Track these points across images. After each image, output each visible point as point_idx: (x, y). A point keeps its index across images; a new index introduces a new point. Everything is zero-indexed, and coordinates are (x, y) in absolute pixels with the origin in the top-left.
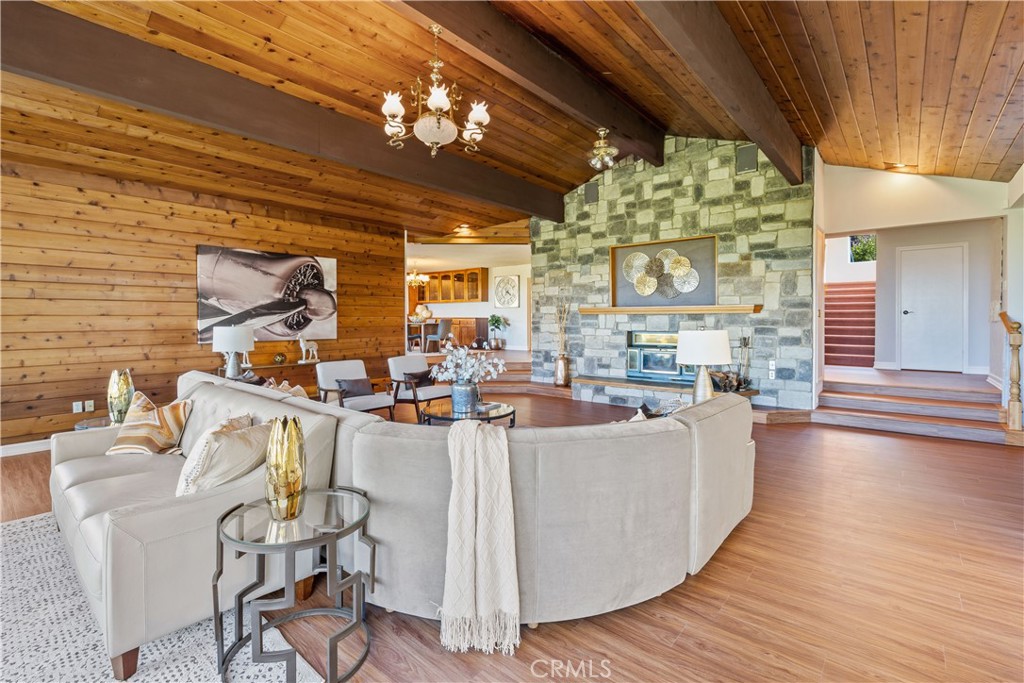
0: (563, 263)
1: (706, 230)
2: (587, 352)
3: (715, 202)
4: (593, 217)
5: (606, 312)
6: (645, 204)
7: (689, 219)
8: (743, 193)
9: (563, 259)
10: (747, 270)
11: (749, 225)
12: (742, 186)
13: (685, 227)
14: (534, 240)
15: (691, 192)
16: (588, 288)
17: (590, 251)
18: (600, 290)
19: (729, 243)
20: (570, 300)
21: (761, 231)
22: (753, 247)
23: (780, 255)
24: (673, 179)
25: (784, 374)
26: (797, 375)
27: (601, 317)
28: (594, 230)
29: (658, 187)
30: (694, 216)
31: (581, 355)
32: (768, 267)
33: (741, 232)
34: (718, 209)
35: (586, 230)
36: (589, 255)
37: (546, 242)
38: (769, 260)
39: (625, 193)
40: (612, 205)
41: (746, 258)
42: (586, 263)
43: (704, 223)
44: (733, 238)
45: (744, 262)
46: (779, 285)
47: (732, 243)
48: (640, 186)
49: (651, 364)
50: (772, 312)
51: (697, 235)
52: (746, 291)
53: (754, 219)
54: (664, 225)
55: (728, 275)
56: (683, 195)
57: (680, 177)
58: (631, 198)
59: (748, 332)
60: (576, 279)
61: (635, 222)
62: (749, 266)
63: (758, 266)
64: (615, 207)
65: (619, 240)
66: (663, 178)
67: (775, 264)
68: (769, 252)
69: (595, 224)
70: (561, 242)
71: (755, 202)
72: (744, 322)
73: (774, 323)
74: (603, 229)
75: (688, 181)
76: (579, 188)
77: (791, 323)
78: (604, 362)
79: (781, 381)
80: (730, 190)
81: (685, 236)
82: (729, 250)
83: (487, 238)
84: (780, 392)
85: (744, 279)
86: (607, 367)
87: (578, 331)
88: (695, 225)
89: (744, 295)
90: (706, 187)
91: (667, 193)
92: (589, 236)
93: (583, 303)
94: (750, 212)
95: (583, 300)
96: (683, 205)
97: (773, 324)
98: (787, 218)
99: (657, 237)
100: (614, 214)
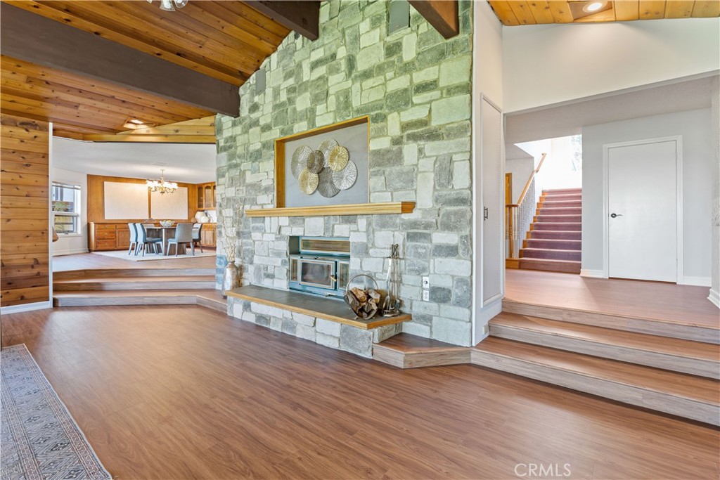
0: (238, 161)
1: (358, 111)
2: (256, 259)
3: (367, 75)
4: (261, 108)
5: (270, 214)
6: (303, 87)
7: (342, 99)
8: (395, 58)
9: (239, 157)
10: (398, 157)
11: (401, 100)
12: (393, 49)
13: (337, 111)
14: (218, 138)
15: (343, 66)
16: (256, 187)
17: (258, 146)
18: (267, 190)
19: (380, 125)
20: (244, 201)
21: (413, 105)
22: (405, 127)
23: (433, 136)
24: (328, 53)
25: (440, 295)
26: (453, 298)
27: (267, 219)
28: (262, 122)
29: (315, 65)
30: (347, 94)
31: (251, 263)
32: (420, 151)
33: (392, 109)
34: (369, 83)
35: (256, 123)
36: (257, 151)
37: (227, 141)
38: (422, 143)
39: (288, 75)
40: (276, 93)
41: (397, 141)
42: (256, 159)
43: (356, 103)
44: (384, 118)
45: (395, 148)
46: (432, 175)
47: (383, 123)
48: (299, 66)
49: (309, 276)
50: (425, 211)
51: (350, 119)
52: (398, 185)
53: (406, 90)
54: (320, 109)
55: (379, 165)
56: (337, 71)
57: (333, 50)
58: (291, 81)
59: (400, 238)
60: (250, 178)
61: (295, 109)
62: (400, 152)
63: (410, 150)
64: (279, 94)
65: (282, 132)
66: (318, 54)
67: (429, 147)
68: (423, 132)
69: (263, 115)
70: (237, 138)
71: (407, 68)
72: (394, 225)
73: (427, 226)
74: (269, 120)
75: (342, 53)
76: (251, 77)
77: (447, 227)
78: (270, 271)
79: (434, 305)
80: (379, 57)
81: (339, 121)
82: (380, 133)
83: (166, 136)
84: (434, 318)
85: (397, 168)
86: (271, 276)
87: (249, 235)
88: (347, 105)
89: (396, 190)
90: (358, 57)
91: (322, 70)
92: (258, 129)
93: (253, 204)
94: (402, 82)
95: (254, 202)
96: (337, 82)
97: (425, 228)
98: (442, 84)
99: (314, 124)
100: (278, 102)
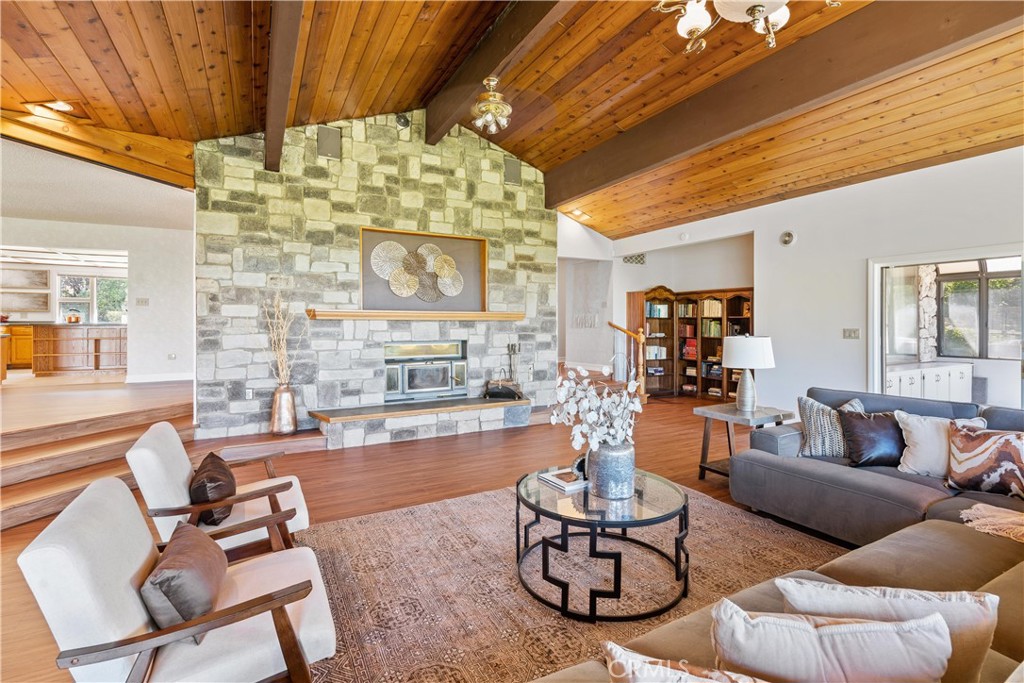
0: (275, 236)
1: (478, 232)
2: (323, 376)
3: (487, 205)
4: (334, 179)
5: (354, 317)
6: (411, 184)
7: (462, 216)
8: (509, 203)
9: (276, 230)
10: (512, 279)
11: (515, 236)
12: (509, 196)
13: (457, 224)
14: (206, 184)
15: (464, 186)
16: (326, 282)
17: (330, 227)
18: (345, 286)
19: (498, 250)
20: (288, 296)
21: (525, 244)
22: (518, 257)
23: (537, 269)
24: (446, 166)
25: (539, 376)
26: (548, 375)
27: (347, 325)
28: (335, 197)
29: (429, 169)
30: (467, 213)
31: (310, 381)
32: (528, 277)
33: (509, 240)
34: (488, 213)
35: (323, 194)
36: (326, 233)
37: (235, 195)
38: (530, 272)
39: (383, 160)
40: (364, 171)
41: (512, 267)
42: (322, 242)
43: (476, 224)
44: (501, 246)
45: (511, 271)
46: (536, 295)
47: (501, 250)
48: (405, 158)
49: (417, 381)
50: (531, 319)
51: (468, 236)
52: (512, 300)
53: (519, 231)
54: (434, 215)
55: (498, 282)
56: (456, 187)
57: (453, 166)
58: (393, 170)
59: (514, 339)
60: (301, 264)
61: (399, 203)
62: (514, 274)
63: (521, 275)
64: (371, 174)
65: (375, 221)
66: (433, 160)
67: (534, 275)
68: (529, 264)
69: (337, 189)
70: (271, 203)
71: (519, 215)
72: (511, 329)
73: (534, 330)
74: (351, 199)
75: (460, 173)
77: (544, 329)
78: (352, 386)
79: (537, 382)
80: (499, 197)
81: (457, 234)
82: (499, 256)
84: (538, 393)
85: (511, 287)
86: (357, 392)
87: (304, 345)
88: (467, 224)
89: (510, 303)
90: (479, 186)
91: (439, 179)
92: (326, 205)
93: (313, 302)
94: (515, 224)
95: (315, 298)
96: (456, 198)
97: (532, 331)
98: (543, 236)
99: (425, 227)
100: (368, 183)
